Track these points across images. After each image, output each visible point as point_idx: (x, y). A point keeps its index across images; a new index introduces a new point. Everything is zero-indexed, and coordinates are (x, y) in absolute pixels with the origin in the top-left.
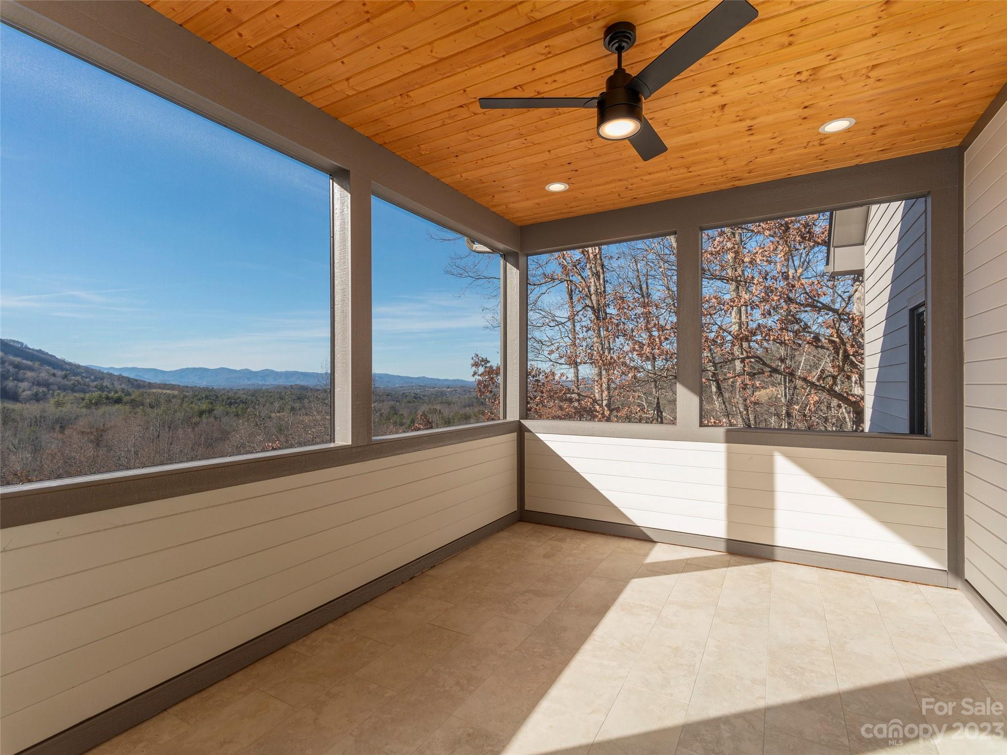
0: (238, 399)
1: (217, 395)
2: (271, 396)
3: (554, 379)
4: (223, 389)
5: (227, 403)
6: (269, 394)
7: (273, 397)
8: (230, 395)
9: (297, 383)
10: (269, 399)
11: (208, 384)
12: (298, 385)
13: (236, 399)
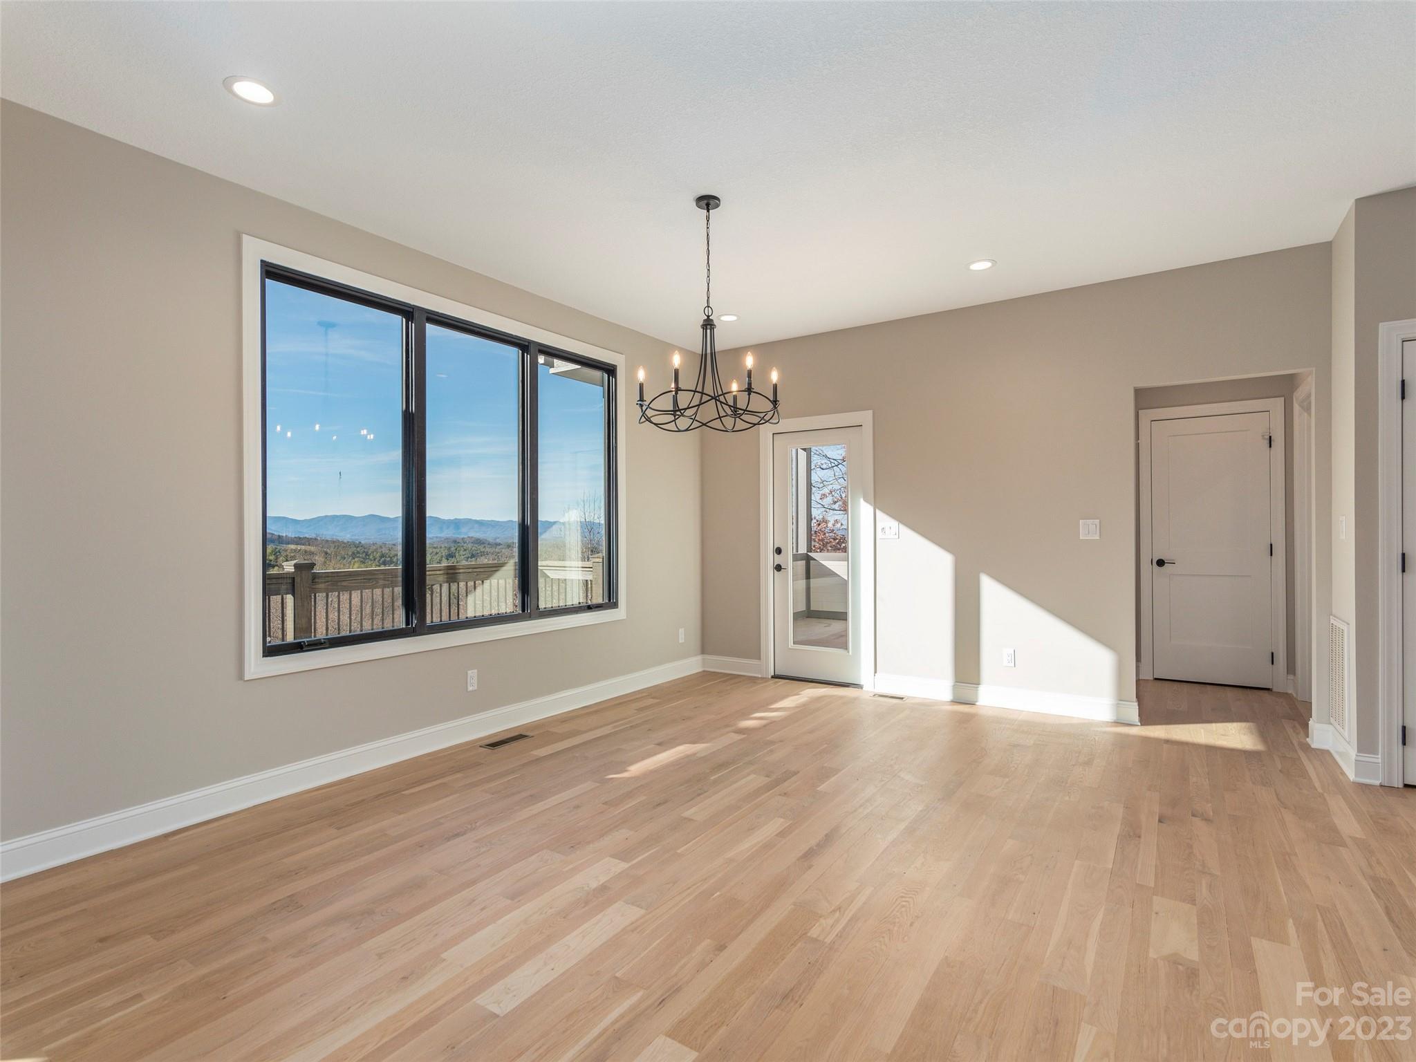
0: (394, 557)
1: (368, 552)
2: (437, 553)
3: (827, 526)
4: (374, 544)
5: (381, 562)
6: (434, 550)
7: (440, 554)
8: (383, 552)
9: (470, 536)
10: (435, 557)
11: (353, 538)
12: (472, 537)
13: (391, 558)
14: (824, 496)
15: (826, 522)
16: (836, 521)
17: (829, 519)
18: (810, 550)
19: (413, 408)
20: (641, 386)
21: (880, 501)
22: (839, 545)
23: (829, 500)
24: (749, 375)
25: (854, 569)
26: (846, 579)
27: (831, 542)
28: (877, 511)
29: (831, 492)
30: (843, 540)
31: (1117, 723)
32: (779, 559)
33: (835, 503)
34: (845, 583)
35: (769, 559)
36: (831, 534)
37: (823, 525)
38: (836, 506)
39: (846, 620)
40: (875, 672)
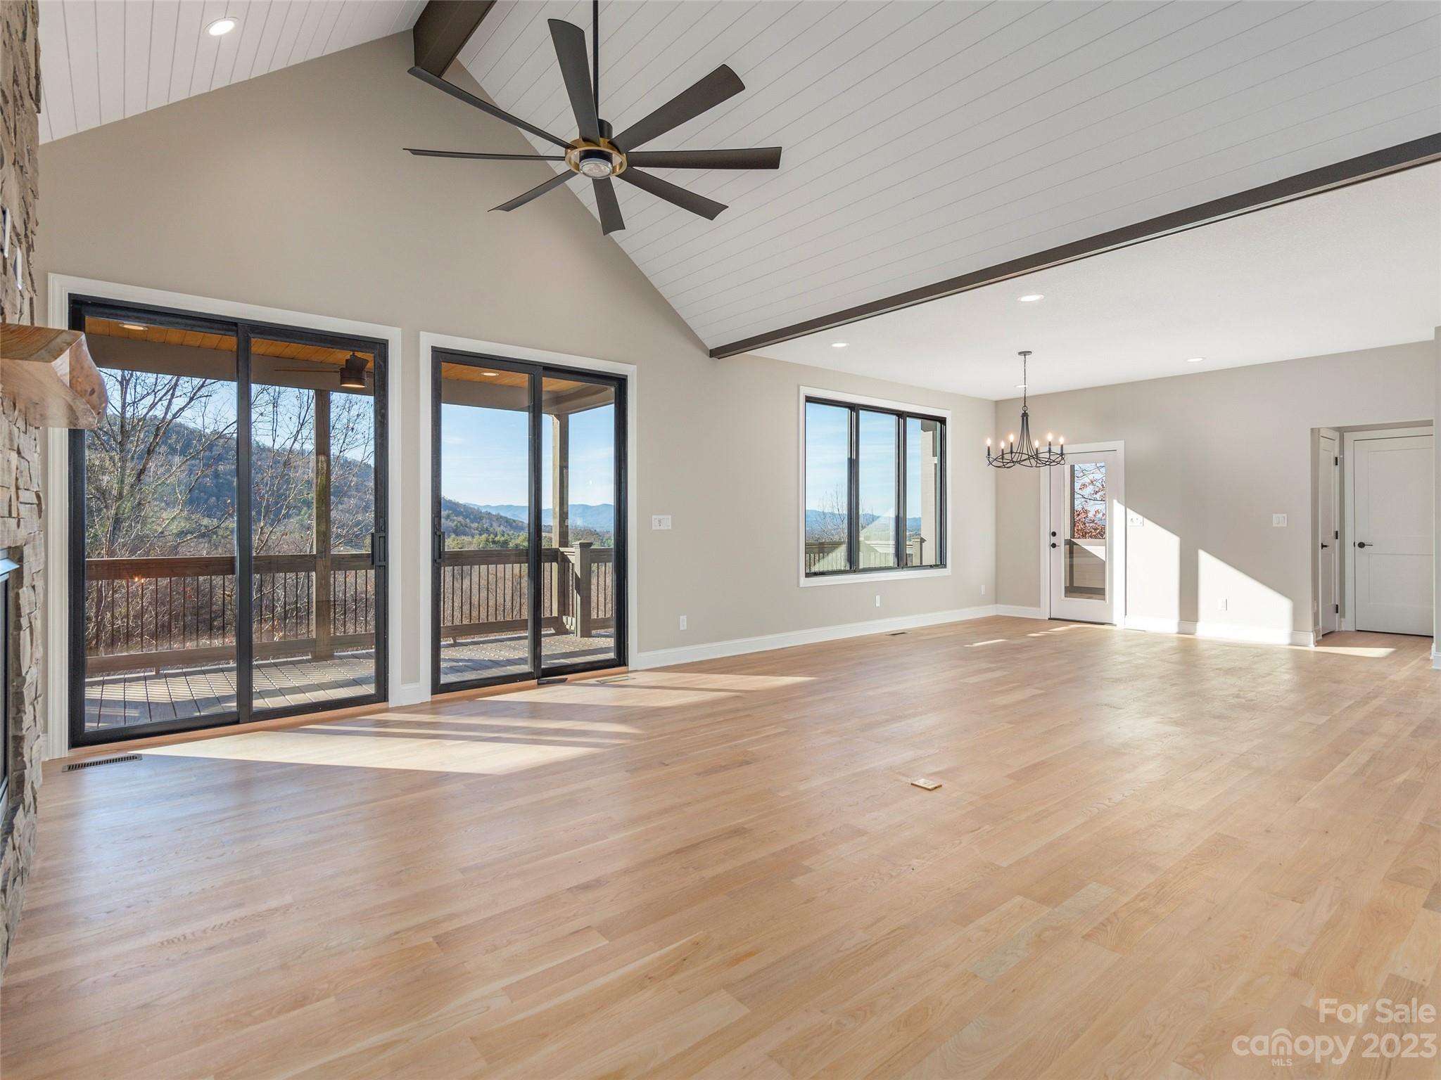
3: (1088, 516)
14: (1084, 486)
15: (1086, 512)
16: (1097, 512)
17: (1088, 509)
18: (1073, 536)
19: (854, 457)
20: (989, 448)
21: (1129, 504)
22: (1099, 533)
23: (1090, 489)
24: (1050, 444)
25: (1110, 552)
26: (1104, 559)
27: (1091, 532)
28: (1128, 509)
29: (1092, 482)
30: (1103, 528)
31: (1291, 644)
32: (1054, 540)
33: (1096, 493)
34: (1103, 563)
35: (1046, 539)
36: (1091, 525)
37: (1083, 515)
38: (1098, 496)
39: (1104, 594)
40: (1126, 614)
